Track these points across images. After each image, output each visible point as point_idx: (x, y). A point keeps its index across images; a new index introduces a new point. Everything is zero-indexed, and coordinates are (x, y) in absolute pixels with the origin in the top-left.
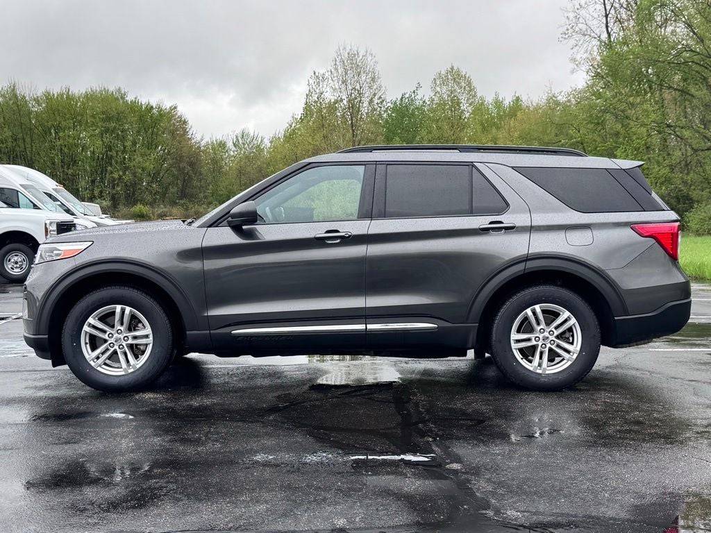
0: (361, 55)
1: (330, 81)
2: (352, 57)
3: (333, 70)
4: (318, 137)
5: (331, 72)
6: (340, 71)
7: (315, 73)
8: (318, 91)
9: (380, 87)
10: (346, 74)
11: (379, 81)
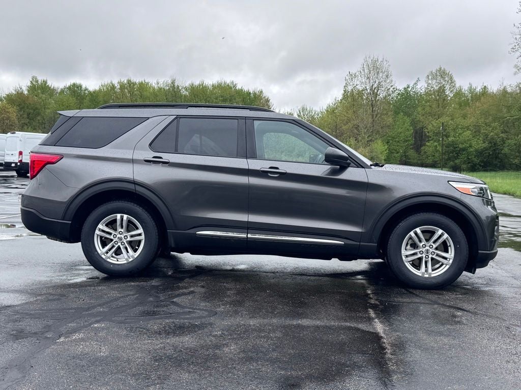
0: (379, 61)
1: (359, 77)
2: (375, 62)
3: (361, 71)
4: (350, 112)
5: (360, 72)
6: (366, 71)
7: (350, 73)
8: (351, 84)
9: (392, 81)
10: (370, 73)
11: (391, 77)
